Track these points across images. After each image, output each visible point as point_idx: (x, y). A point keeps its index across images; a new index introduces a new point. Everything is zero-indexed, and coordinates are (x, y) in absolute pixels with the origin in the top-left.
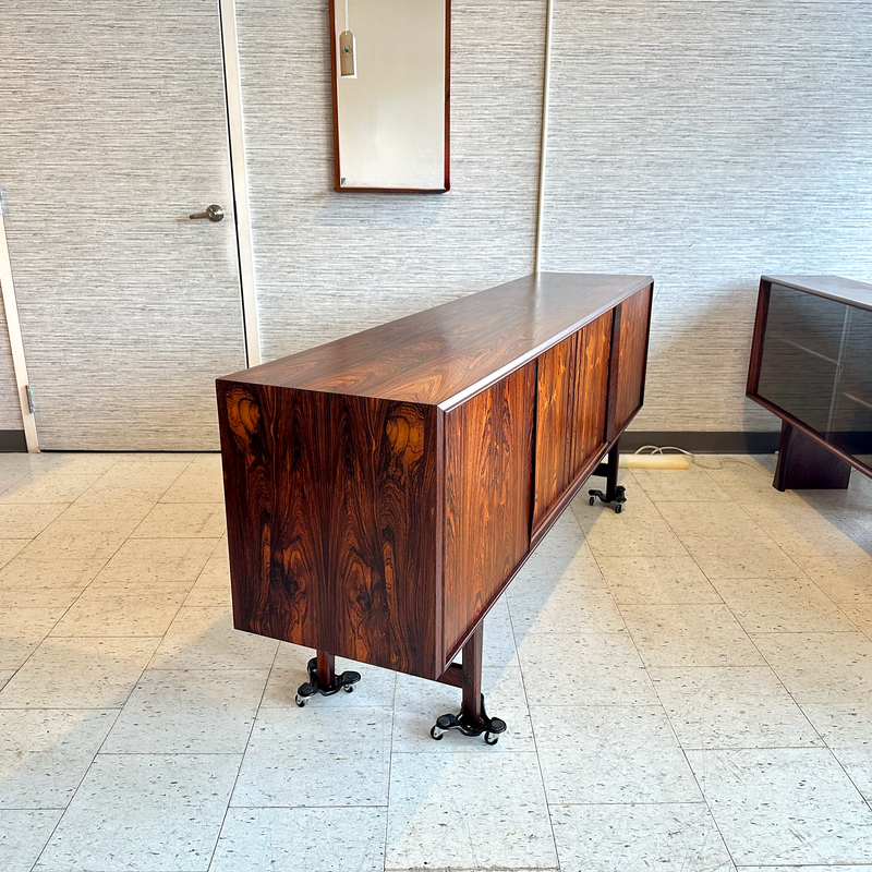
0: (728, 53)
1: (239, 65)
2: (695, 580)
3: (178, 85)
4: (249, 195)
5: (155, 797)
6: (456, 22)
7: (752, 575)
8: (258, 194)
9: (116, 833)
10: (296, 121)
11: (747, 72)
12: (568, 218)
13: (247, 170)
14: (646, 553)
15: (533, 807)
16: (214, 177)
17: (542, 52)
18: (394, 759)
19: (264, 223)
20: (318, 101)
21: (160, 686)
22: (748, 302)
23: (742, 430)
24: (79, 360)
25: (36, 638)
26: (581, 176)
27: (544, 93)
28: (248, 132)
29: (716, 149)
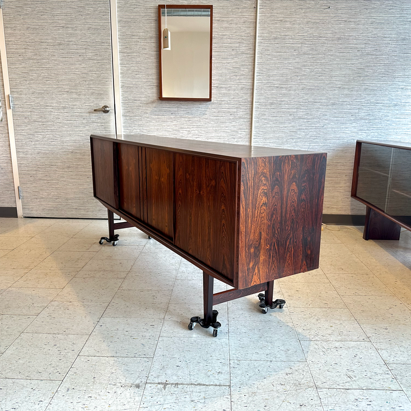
0: (339, 39)
1: (118, 44)
3: (91, 52)
4: (121, 101)
5: (45, 350)
6: (215, 25)
7: (346, 272)
8: (126, 102)
9: (24, 364)
10: (143, 68)
11: (348, 47)
12: (266, 113)
13: (120, 90)
15: (223, 361)
16: (106, 93)
17: (254, 38)
18: (160, 339)
19: (128, 114)
20: (153, 60)
21: (57, 307)
22: (351, 153)
23: (350, 214)
24: (42, 175)
25: (5, 287)
26: (272, 94)
27: (255, 57)
28: (121, 73)
29: (335, 82)
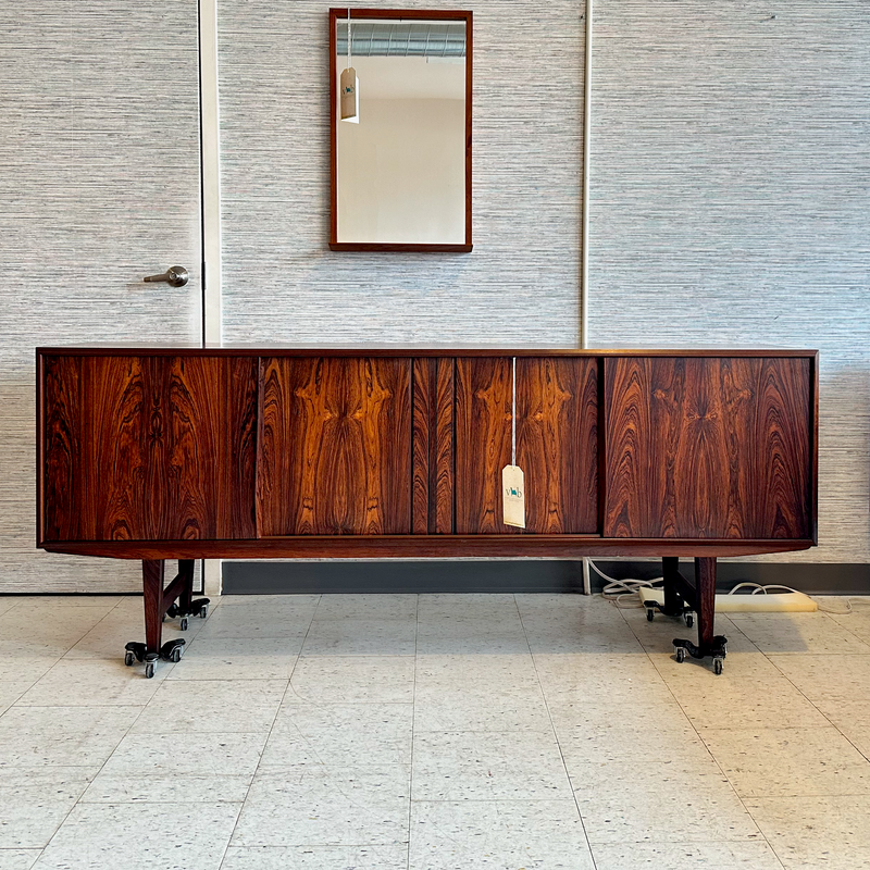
0: (803, 94)
1: (219, 106)
2: (849, 761)
3: (143, 126)
4: (221, 255)
6: (479, 61)
8: (234, 253)
10: (285, 169)
12: (620, 283)
13: (221, 226)
14: (769, 724)
16: (179, 233)
17: (580, 93)
19: (239, 289)
20: (313, 148)
26: (634, 234)
27: (584, 140)
28: (226, 182)
29: (799, 202)
